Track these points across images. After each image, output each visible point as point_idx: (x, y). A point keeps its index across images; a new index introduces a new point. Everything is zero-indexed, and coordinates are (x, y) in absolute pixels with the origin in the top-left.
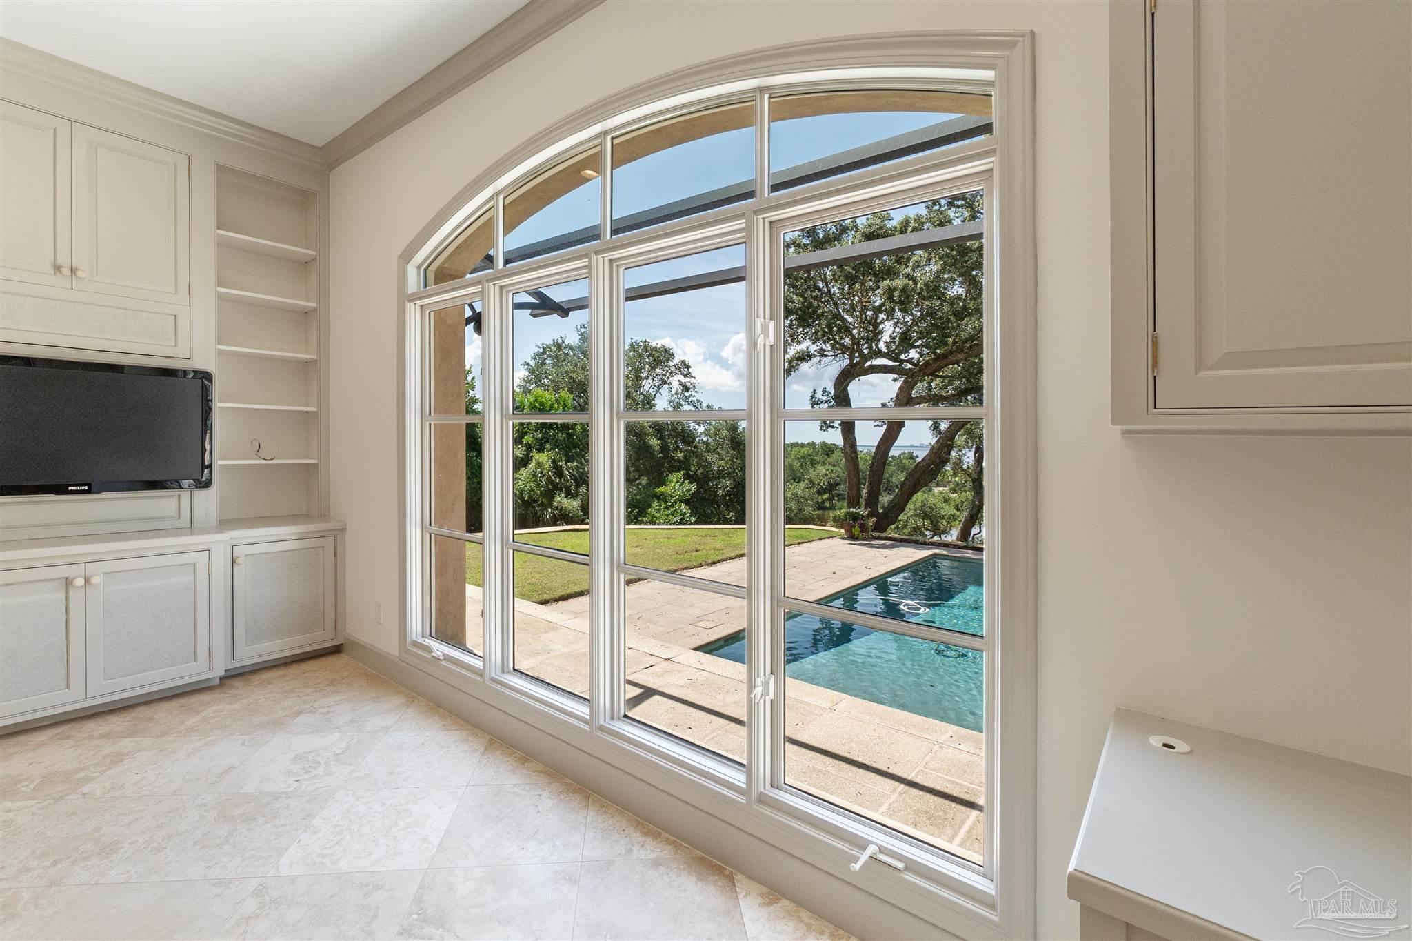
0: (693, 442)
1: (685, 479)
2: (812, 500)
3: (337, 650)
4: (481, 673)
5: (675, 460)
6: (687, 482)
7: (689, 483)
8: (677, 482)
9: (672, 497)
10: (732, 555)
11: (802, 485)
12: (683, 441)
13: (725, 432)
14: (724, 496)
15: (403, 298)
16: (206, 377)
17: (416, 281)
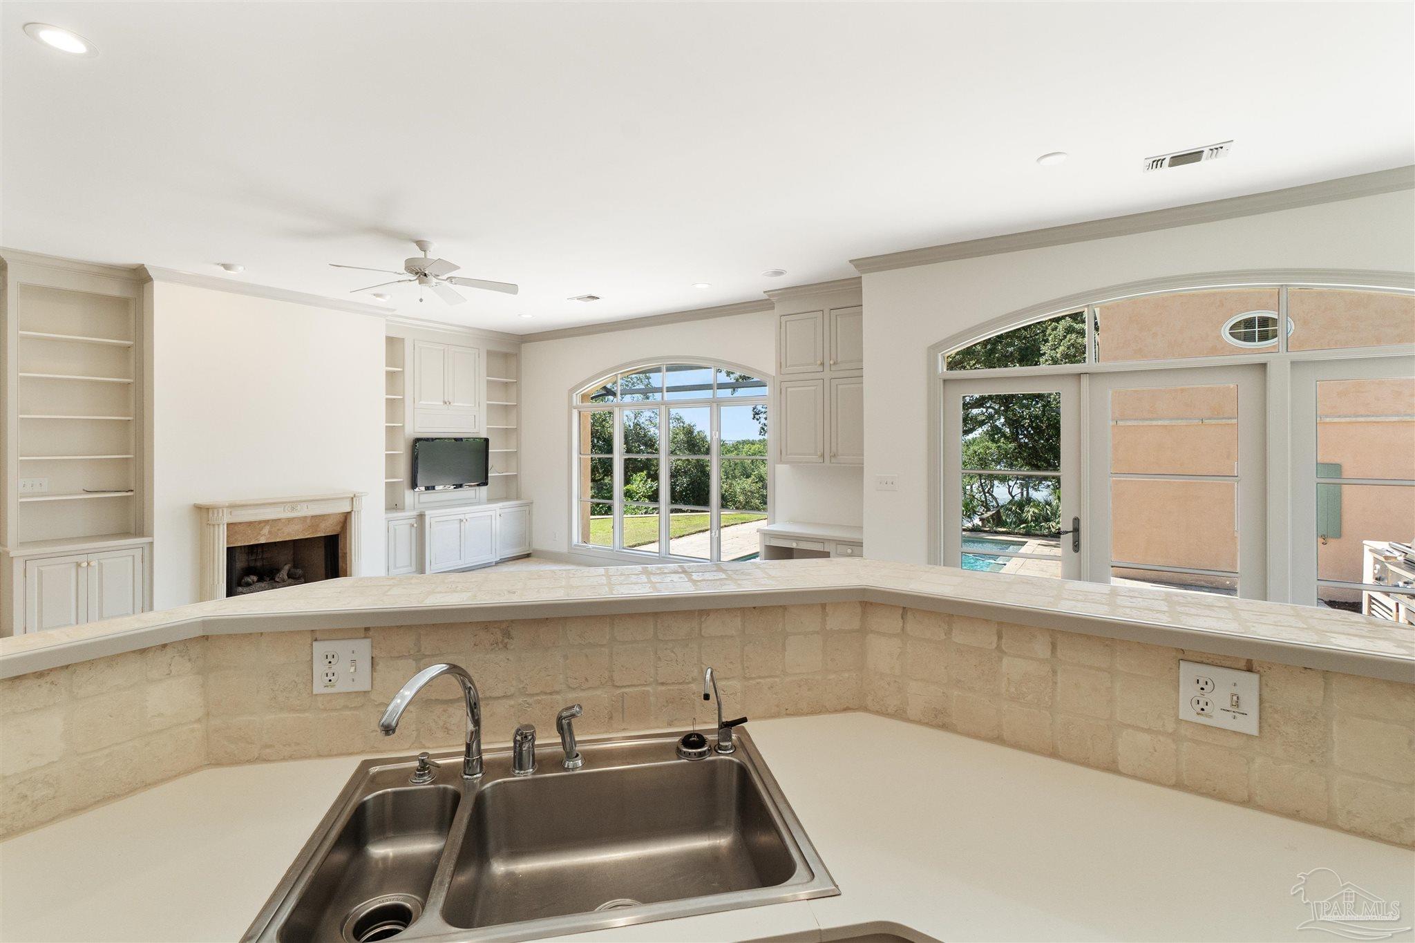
0: (654, 445)
1: (648, 478)
2: (758, 492)
3: (528, 556)
4: (612, 550)
5: (639, 461)
6: (649, 480)
7: (651, 481)
8: (641, 480)
9: (637, 493)
10: (693, 531)
11: (750, 480)
12: (645, 444)
13: (682, 436)
14: (681, 492)
15: (571, 407)
16: (487, 440)
17: (576, 400)
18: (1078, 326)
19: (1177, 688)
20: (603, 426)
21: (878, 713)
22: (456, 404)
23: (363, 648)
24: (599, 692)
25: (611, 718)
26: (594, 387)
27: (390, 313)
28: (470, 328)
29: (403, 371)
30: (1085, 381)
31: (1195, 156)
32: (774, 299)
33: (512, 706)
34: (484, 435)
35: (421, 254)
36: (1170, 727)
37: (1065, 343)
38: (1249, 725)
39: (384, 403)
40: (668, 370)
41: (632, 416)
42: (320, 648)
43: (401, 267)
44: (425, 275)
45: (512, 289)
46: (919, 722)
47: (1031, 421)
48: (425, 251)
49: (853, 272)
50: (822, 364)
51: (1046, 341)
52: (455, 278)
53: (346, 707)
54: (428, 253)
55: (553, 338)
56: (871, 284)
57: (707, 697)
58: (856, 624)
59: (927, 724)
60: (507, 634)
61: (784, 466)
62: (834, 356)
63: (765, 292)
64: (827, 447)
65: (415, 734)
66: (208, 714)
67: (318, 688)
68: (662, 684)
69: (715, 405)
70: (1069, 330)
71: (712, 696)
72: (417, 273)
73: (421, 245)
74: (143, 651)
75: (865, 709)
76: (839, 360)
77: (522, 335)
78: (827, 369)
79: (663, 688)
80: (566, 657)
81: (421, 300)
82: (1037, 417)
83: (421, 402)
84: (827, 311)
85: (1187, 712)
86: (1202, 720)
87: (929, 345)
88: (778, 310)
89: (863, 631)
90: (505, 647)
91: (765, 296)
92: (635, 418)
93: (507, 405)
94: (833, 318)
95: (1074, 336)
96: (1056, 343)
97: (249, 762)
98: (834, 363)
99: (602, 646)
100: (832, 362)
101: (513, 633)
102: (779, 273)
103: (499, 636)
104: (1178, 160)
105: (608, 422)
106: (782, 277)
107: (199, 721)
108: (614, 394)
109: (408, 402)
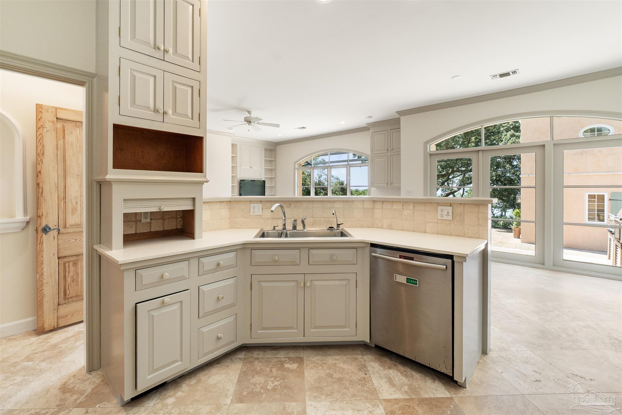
15: (295, 169)
16: (264, 181)
17: (297, 166)
18: (517, 134)
19: (437, 212)
20: (305, 182)
21: (377, 228)
22: (254, 168)
23: (260, 205)
24: (310, 219)
25: (313, 225)
26: (303, 162)
27: (233, 135)
28: (260, 140)
29: (237, 156)
30: (480, 153)
31: (507, 74)
32: (370, 126)
33: (291, 221)
34: (264, 180)
35: (249, 115)
36: (436, 221)
37: (510, 141)
38: (450, 218)
39: (231, 167)
40: (331, 154)
41: (318, 177)
42: (252, 205)
43: (243, 120)
44: (250, 122)
45: (278, 126)
46: (386, 229)
47: (496, 177)
48: (250, 114)
49: (397, 116)
50: (387, 150)
51: (502, 141)
52: (259, 123)
53: (257, 218)
54: (251, 115)
55: (292, 143)
56: (404, 121)
57: (333, 214)
58: (371, 206)
59: (388, 229)
60: (290, 204)
61: (374, 188)
62: (391, 146)
63: (366, 124)
64: (389, 180)
65: (271, 225)
66: (230, 218)
67: (251, 214)
68: (325, 218)
69: (348, 167)
70: (512, 136)
71: (335, 214)
72: (248, 122)
73: (249, 112)
74: (221, 202)
75: (374, 227)
76: (394, 148)
77: (277, 143)
78: (389, 151)
79: (325, 219)
80: (303, 210)
81: (249, 130)
82: (499, 175)
83: (243, 167)
84: (389, 130)
85: (439, 217)
86: (442, 218)
87: (424, 142)
88: (371, 131)
89: (373, 209)
90: (290, 207)
91: (367, 126)
92: (319, 178)
93: (271, 169)
94: (392, 133)
95: (514, 138)
96: (506, 142)
97: (238, 228)
98: (392, 150)
99: (311, 208)
100: (391, 149)
101: (291, 204)
102: (370, 117)
103: (288, 205)
104: (502, 76)
105: (307, 180)
106: (372, 118)
107: (229, 219)
108: (311, 165)
109: (238, 166)
